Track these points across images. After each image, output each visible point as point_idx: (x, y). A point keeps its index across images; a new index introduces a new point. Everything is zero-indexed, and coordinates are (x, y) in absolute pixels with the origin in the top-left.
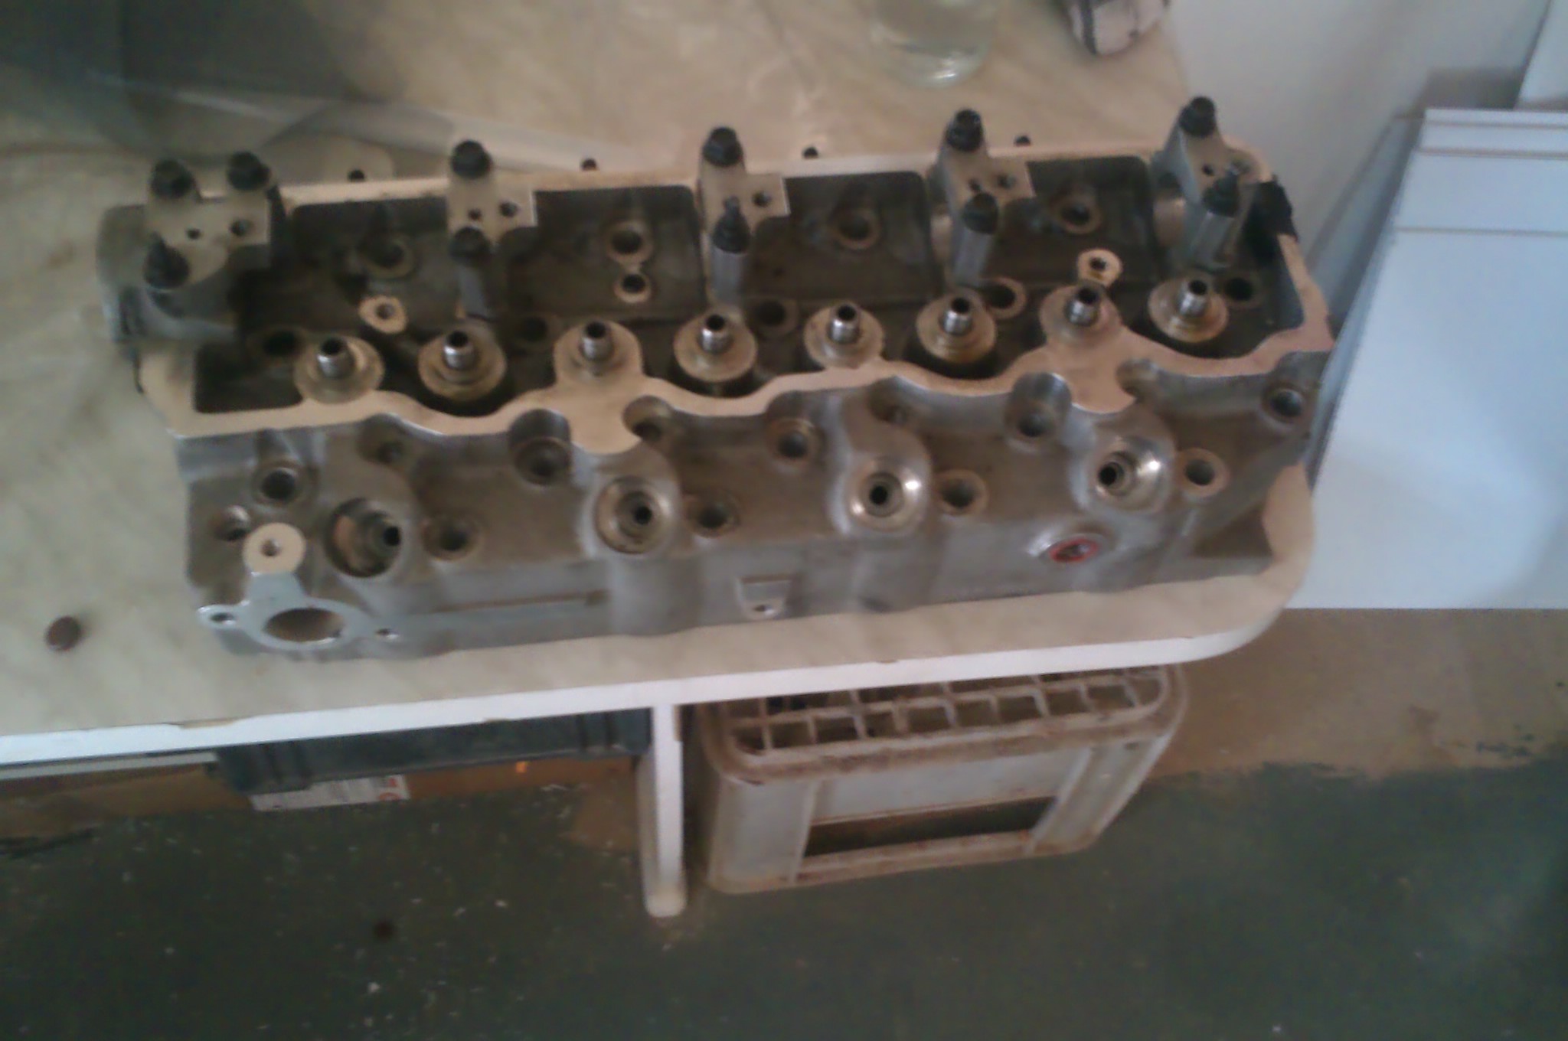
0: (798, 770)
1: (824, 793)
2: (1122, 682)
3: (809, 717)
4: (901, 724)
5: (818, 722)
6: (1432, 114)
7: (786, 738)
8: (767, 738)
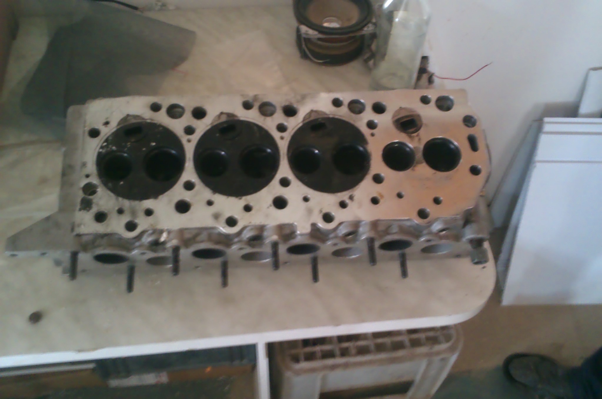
0: (313, 370)
1: (324, 379)
2: (438, 333)
3: (318, 349)
4: (353, 351)
5: (322, 351)
6: (546, 119)
7: (310, 357)
8: (302, 357)
